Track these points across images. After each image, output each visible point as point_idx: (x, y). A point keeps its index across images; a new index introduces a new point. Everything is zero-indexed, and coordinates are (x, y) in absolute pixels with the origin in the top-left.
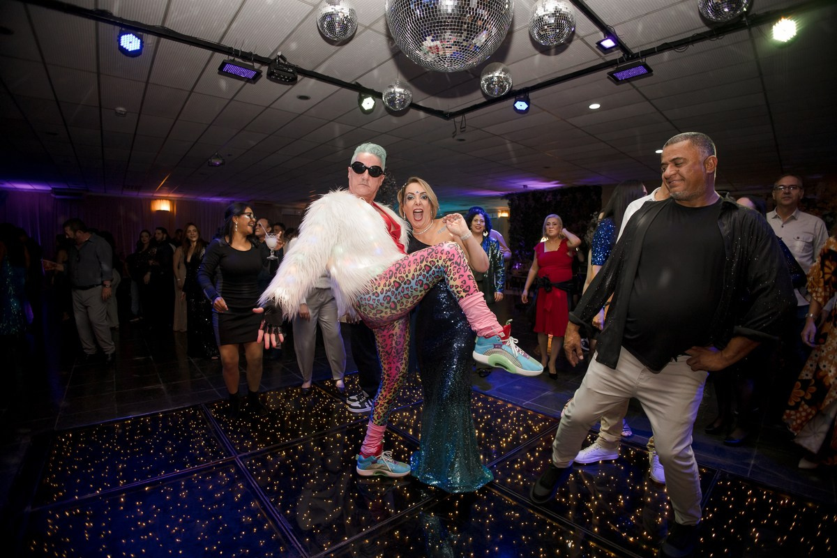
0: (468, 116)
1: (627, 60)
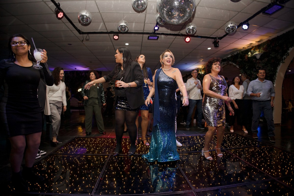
0: (90, 35)
1: (153, 34)
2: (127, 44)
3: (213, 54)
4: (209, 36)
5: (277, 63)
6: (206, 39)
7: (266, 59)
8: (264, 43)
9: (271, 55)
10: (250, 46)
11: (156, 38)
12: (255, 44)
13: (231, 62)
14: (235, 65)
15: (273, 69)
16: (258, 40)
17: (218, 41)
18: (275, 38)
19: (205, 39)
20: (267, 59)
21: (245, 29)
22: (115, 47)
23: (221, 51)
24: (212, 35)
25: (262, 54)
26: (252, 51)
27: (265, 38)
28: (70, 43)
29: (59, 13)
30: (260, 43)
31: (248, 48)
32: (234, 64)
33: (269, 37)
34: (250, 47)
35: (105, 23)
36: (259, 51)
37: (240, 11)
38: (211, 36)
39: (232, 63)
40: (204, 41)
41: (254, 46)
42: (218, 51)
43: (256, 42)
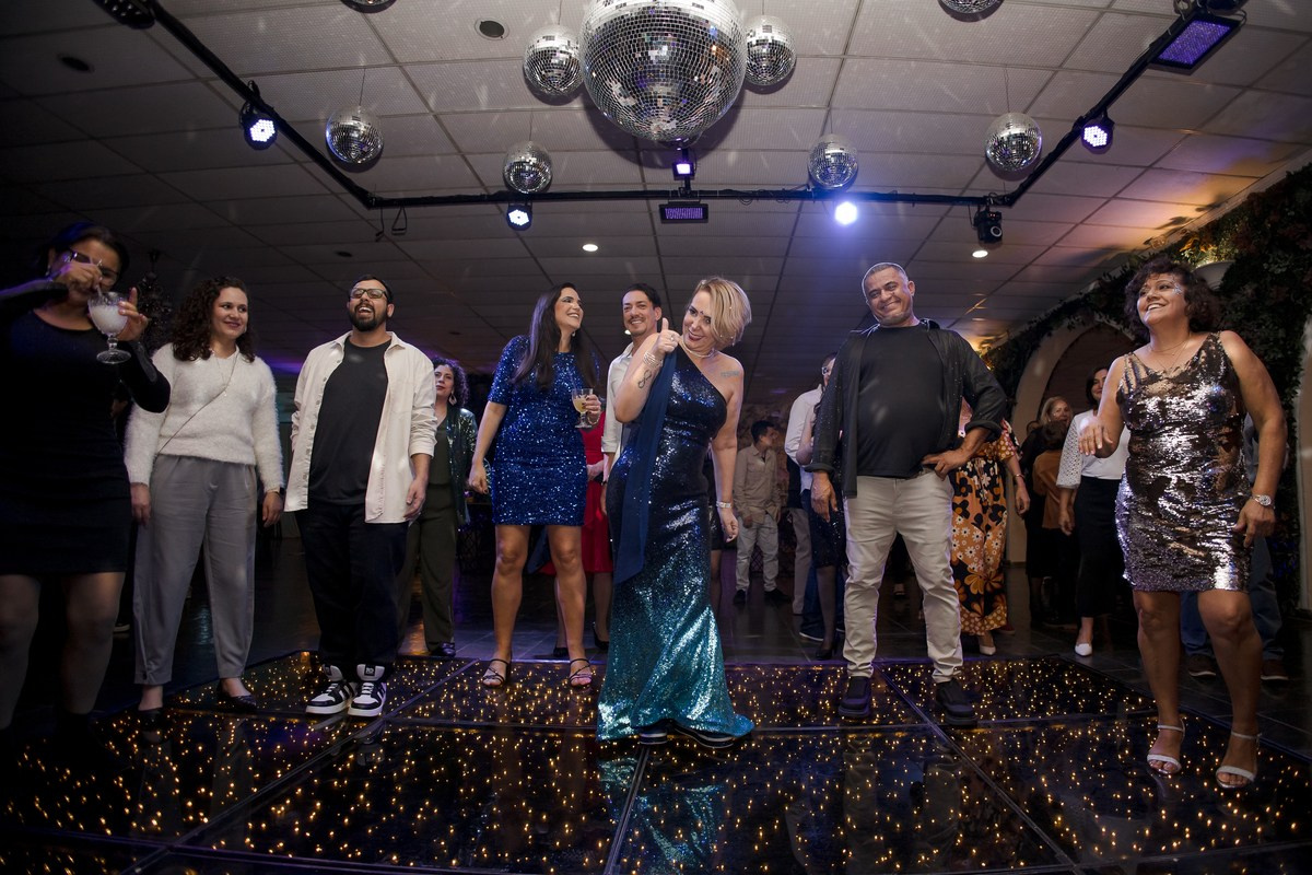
1: (683, 196)
2: (590, 248)
3: (1010, 280)
4: (956, 193)
5: (1300, 302)
6: (950, 210)
7: (1249, 290)
8: (1236, 214)
9: (1265, 266)
10: (1175, 231)
11: (698, 213)
12: (1196, 222)
13: (1101, 317)
14: (1119, 327)
15: (1281, 333)
16: (1206, 199)
17: (998, 214)
18: (1278, 186)
19: (944, 208)
20: (1255, 286)
21: (1097, 147)
22: (540, 260)
23: (1041, 260)
24: (967, 187)
25: (1232, 267)
26: (1187, 255)
27: (1239, 190)
28: (343, 248)
29: (254, 122)
30: (1218, 214)
31: (1168, 244)
32: (1113, 323)
33: (1254, 180)
34: (1177, 238)
35: (467, 156)
36: (1218, 254)
37: (1060, 66)
38: (968, 194)
39: (1103, 320)
40: (942, 219)
41: (1195, 229)
42: (1030, 264)
43: (1199, 210)
